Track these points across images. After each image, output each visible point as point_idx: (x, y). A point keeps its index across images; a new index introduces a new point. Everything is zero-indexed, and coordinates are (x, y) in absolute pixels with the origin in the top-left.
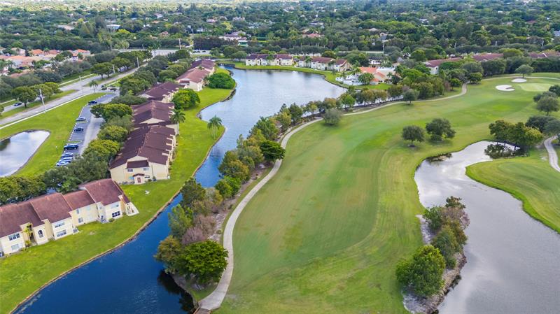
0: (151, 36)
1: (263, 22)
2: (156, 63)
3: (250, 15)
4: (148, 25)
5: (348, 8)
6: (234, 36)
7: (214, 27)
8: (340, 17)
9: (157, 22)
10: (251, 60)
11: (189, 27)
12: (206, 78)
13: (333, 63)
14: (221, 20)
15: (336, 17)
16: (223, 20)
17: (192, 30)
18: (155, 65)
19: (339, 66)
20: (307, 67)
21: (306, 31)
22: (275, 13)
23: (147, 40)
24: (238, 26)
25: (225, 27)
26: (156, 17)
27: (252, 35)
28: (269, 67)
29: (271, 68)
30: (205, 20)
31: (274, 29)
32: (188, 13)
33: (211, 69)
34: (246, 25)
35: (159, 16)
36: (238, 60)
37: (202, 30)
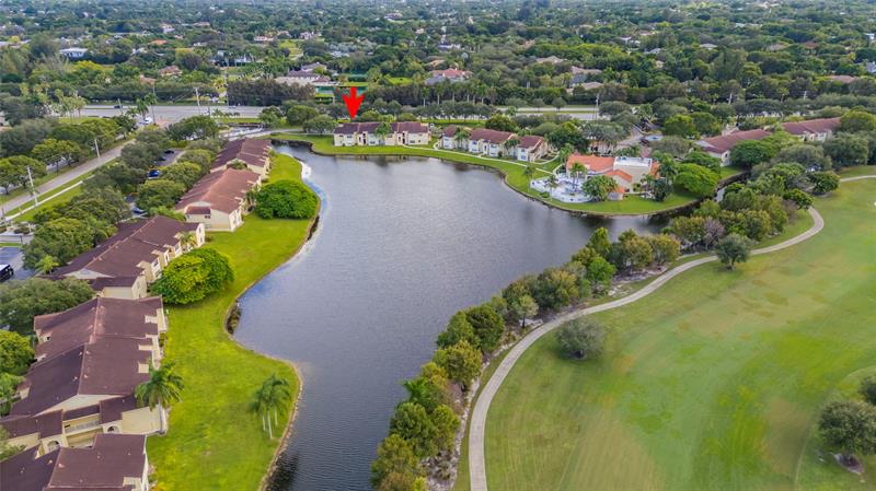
0: (142, 76)
1: (356, 43)
2: (138, 153)
3: (331, 30)
4: (141, 50)
5: (492, 16)
6: (305, 75)
7: (267, 53)
8: (485, 33)
9: (160, 43)
10: (345, 136)
11: (221, 53)
12: (250, 196)
13: (513, 143)
14: (279, 37)
15: (479, 33)
16: (283, 37)
17: (227, 60)
18: (136, 158)
19: (528, 151)
20: (460, 149)
21: (437, 62)
22: (374, 25)
23: (133, 87)
24: (312, 51)
25: (286, 53)
26: (162, 31)
27: (340, 71)
28: (381, 151)
29: (387, 151)
30: (250, 39)
31: (379, 59)
32: (221, 24)
33: (262, 164)
34: (326, 49)
35: (167, 28)
36: (316, 132)
37: (245, 60)
